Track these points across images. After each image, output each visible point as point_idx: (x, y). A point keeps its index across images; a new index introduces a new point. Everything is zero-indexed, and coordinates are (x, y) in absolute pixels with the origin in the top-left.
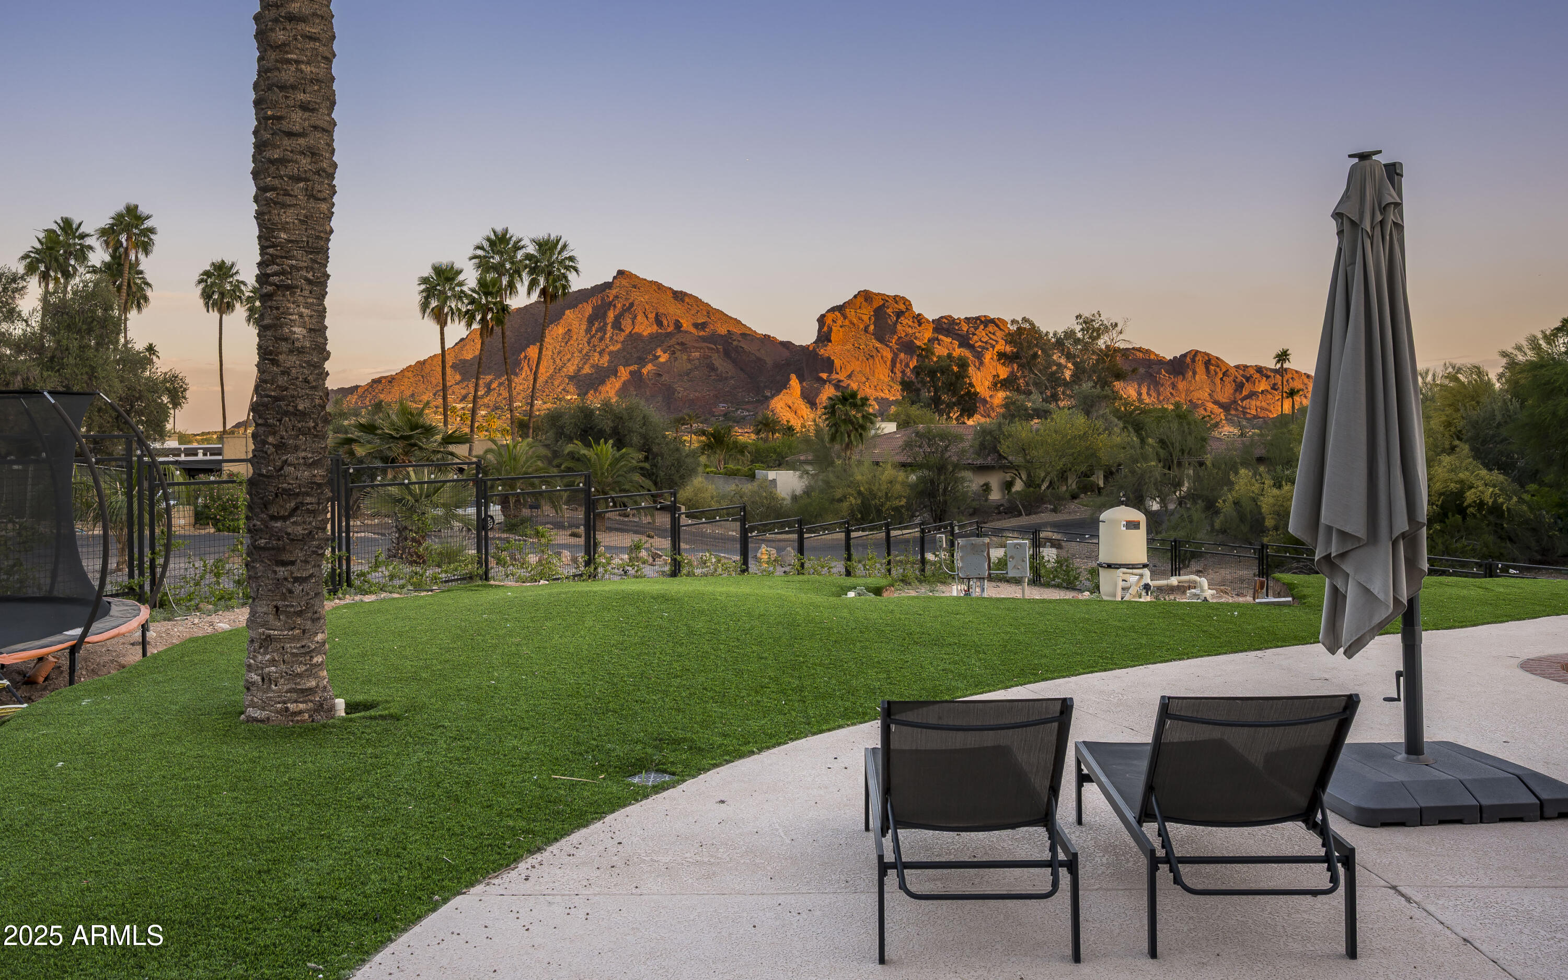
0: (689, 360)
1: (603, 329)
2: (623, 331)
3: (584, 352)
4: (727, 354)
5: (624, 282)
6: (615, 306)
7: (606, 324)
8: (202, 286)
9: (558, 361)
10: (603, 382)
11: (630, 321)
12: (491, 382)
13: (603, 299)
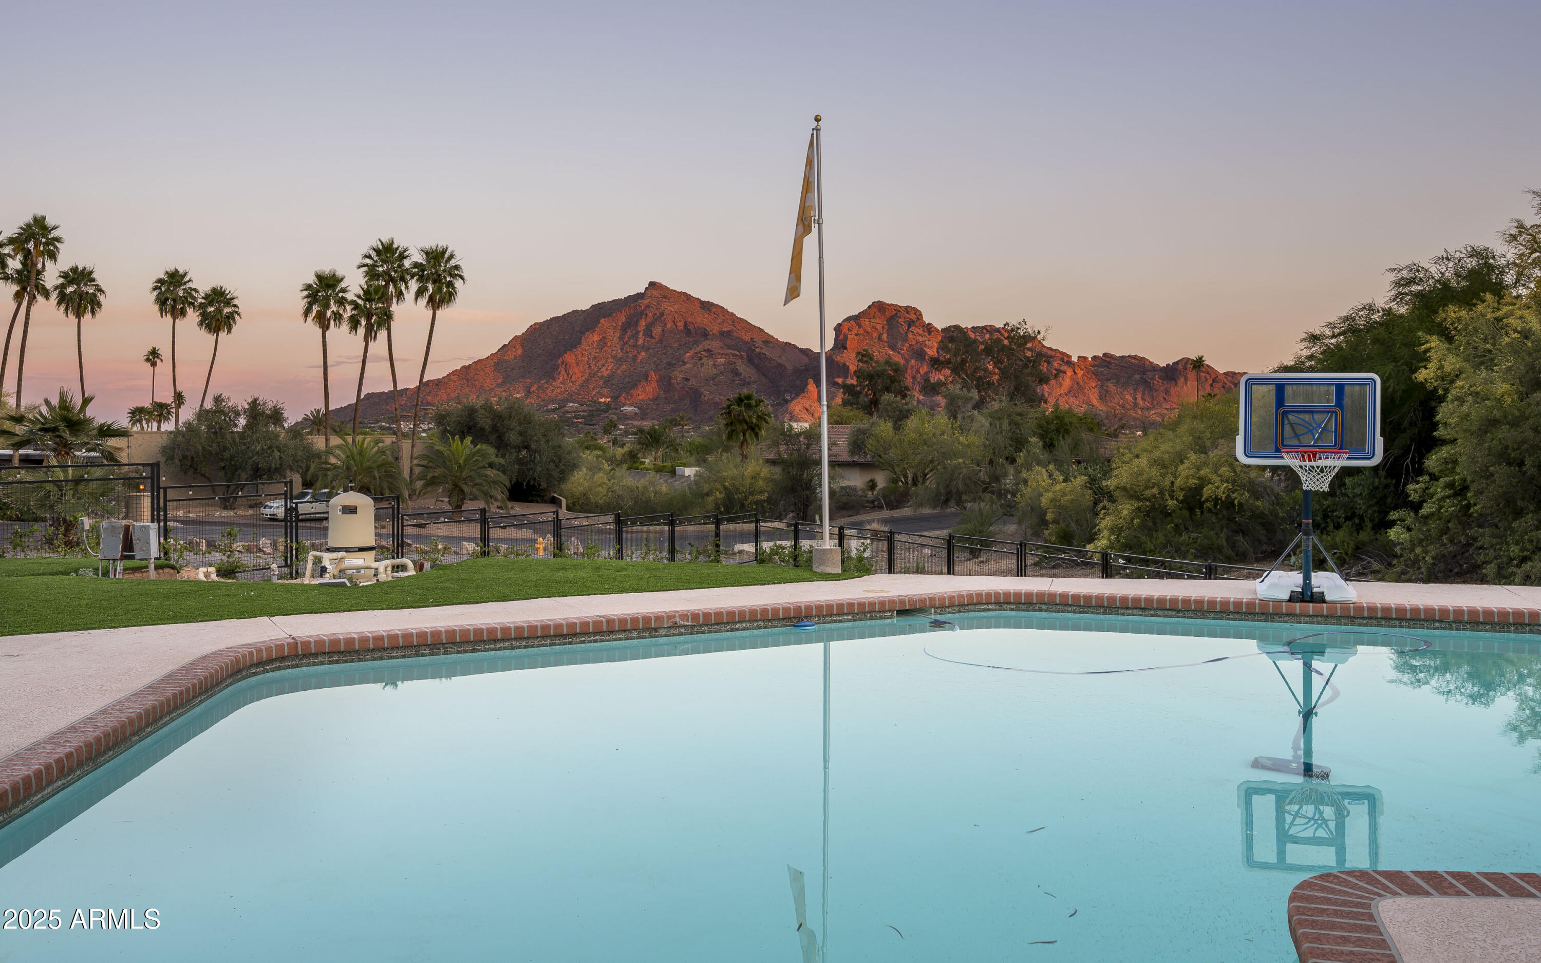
0: (715, 366)
1: (635, 336)
2: (653, 338)
3: (617, 358)
4: (750, 360)
5: (656, 293)
6: (646, 315)
7: (637, 333)
8: (156, 293)
9: (593, 366)
10: (634, 386)
11: (660, 329)
12: (531, 385)
13: (635, 309)
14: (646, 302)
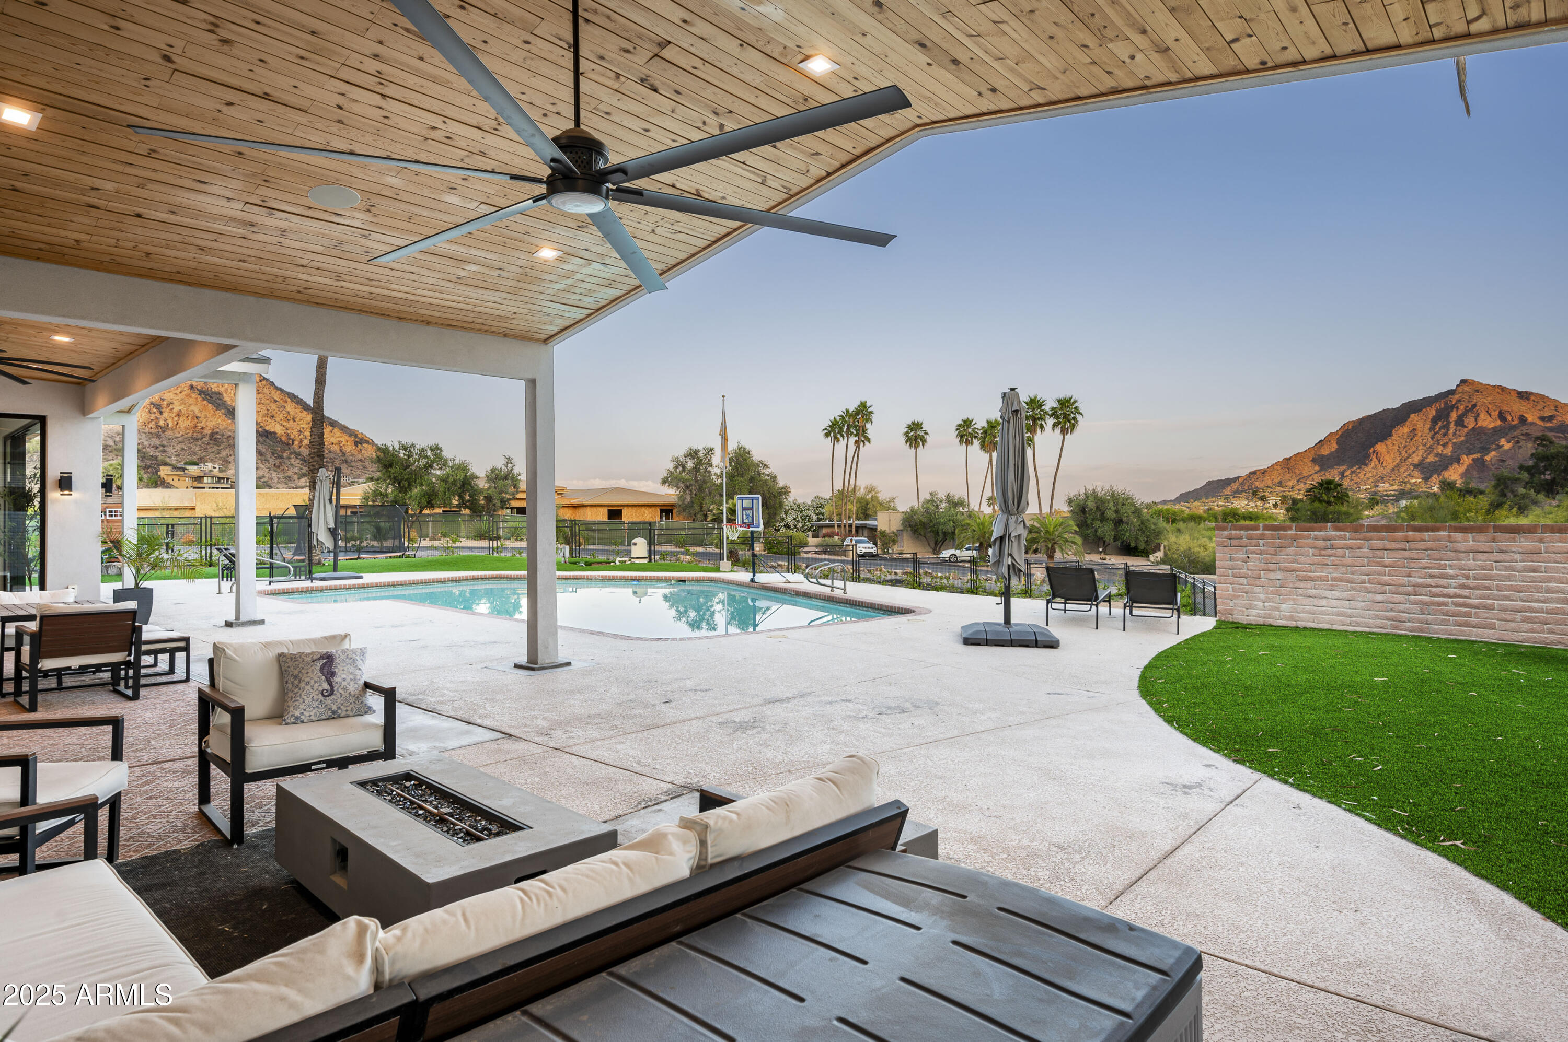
1: (1446, 427)
2: (1465, 427)
3: (1428, 445)
5: (1467, 388)
6: (1457, 408)
7: (1449, 423)
9: (1404, 453)
10: (1446, 468)
11: (1472, 419)
12: (1344, 471)
13: (1446, 403)
14: (1457, 397)
